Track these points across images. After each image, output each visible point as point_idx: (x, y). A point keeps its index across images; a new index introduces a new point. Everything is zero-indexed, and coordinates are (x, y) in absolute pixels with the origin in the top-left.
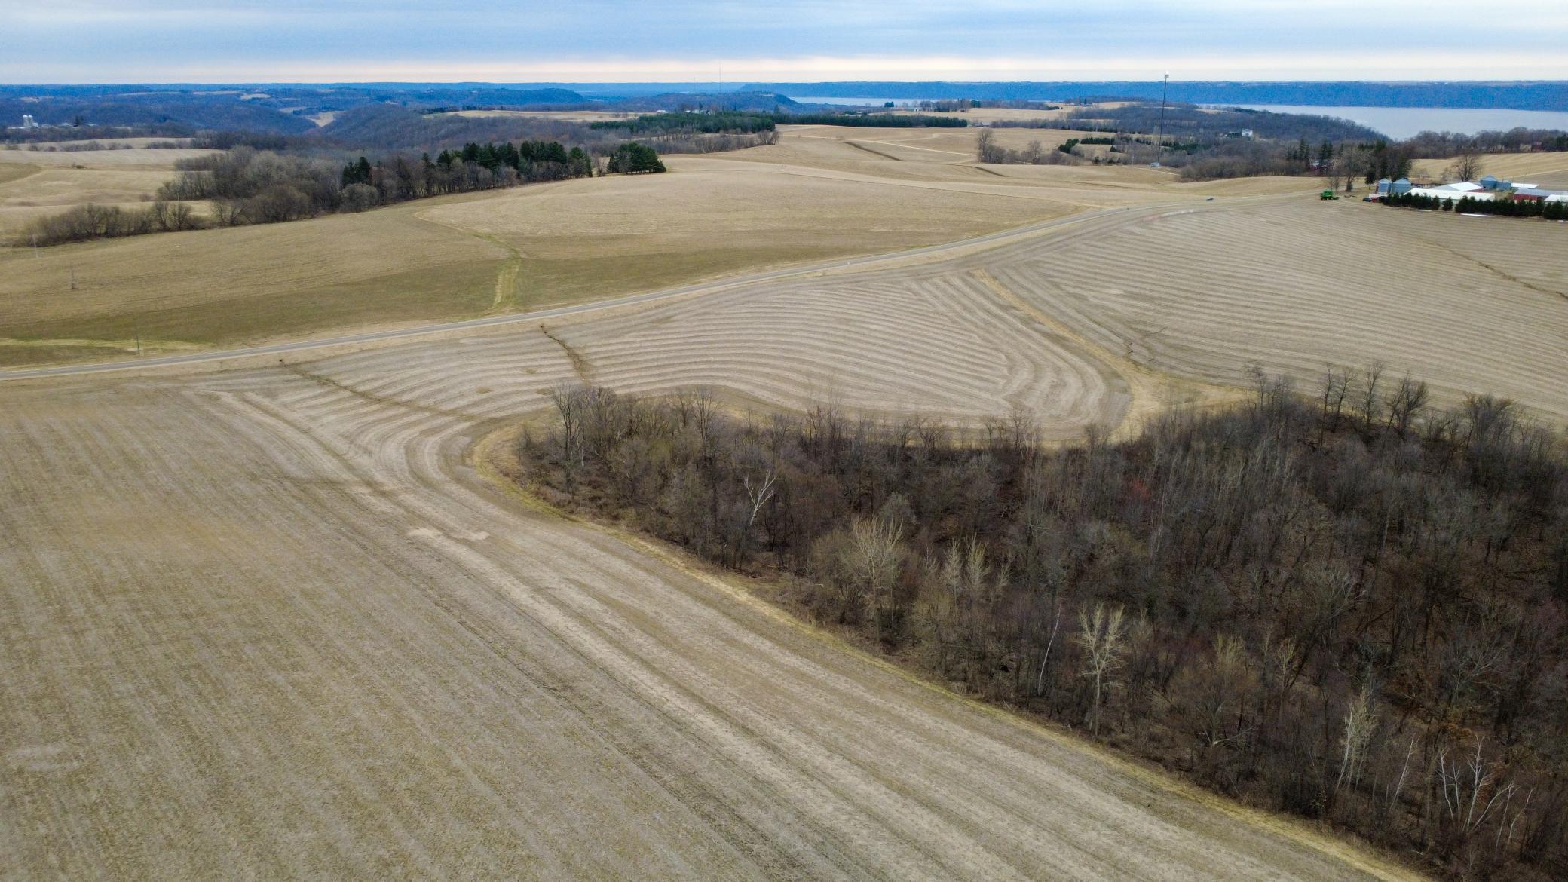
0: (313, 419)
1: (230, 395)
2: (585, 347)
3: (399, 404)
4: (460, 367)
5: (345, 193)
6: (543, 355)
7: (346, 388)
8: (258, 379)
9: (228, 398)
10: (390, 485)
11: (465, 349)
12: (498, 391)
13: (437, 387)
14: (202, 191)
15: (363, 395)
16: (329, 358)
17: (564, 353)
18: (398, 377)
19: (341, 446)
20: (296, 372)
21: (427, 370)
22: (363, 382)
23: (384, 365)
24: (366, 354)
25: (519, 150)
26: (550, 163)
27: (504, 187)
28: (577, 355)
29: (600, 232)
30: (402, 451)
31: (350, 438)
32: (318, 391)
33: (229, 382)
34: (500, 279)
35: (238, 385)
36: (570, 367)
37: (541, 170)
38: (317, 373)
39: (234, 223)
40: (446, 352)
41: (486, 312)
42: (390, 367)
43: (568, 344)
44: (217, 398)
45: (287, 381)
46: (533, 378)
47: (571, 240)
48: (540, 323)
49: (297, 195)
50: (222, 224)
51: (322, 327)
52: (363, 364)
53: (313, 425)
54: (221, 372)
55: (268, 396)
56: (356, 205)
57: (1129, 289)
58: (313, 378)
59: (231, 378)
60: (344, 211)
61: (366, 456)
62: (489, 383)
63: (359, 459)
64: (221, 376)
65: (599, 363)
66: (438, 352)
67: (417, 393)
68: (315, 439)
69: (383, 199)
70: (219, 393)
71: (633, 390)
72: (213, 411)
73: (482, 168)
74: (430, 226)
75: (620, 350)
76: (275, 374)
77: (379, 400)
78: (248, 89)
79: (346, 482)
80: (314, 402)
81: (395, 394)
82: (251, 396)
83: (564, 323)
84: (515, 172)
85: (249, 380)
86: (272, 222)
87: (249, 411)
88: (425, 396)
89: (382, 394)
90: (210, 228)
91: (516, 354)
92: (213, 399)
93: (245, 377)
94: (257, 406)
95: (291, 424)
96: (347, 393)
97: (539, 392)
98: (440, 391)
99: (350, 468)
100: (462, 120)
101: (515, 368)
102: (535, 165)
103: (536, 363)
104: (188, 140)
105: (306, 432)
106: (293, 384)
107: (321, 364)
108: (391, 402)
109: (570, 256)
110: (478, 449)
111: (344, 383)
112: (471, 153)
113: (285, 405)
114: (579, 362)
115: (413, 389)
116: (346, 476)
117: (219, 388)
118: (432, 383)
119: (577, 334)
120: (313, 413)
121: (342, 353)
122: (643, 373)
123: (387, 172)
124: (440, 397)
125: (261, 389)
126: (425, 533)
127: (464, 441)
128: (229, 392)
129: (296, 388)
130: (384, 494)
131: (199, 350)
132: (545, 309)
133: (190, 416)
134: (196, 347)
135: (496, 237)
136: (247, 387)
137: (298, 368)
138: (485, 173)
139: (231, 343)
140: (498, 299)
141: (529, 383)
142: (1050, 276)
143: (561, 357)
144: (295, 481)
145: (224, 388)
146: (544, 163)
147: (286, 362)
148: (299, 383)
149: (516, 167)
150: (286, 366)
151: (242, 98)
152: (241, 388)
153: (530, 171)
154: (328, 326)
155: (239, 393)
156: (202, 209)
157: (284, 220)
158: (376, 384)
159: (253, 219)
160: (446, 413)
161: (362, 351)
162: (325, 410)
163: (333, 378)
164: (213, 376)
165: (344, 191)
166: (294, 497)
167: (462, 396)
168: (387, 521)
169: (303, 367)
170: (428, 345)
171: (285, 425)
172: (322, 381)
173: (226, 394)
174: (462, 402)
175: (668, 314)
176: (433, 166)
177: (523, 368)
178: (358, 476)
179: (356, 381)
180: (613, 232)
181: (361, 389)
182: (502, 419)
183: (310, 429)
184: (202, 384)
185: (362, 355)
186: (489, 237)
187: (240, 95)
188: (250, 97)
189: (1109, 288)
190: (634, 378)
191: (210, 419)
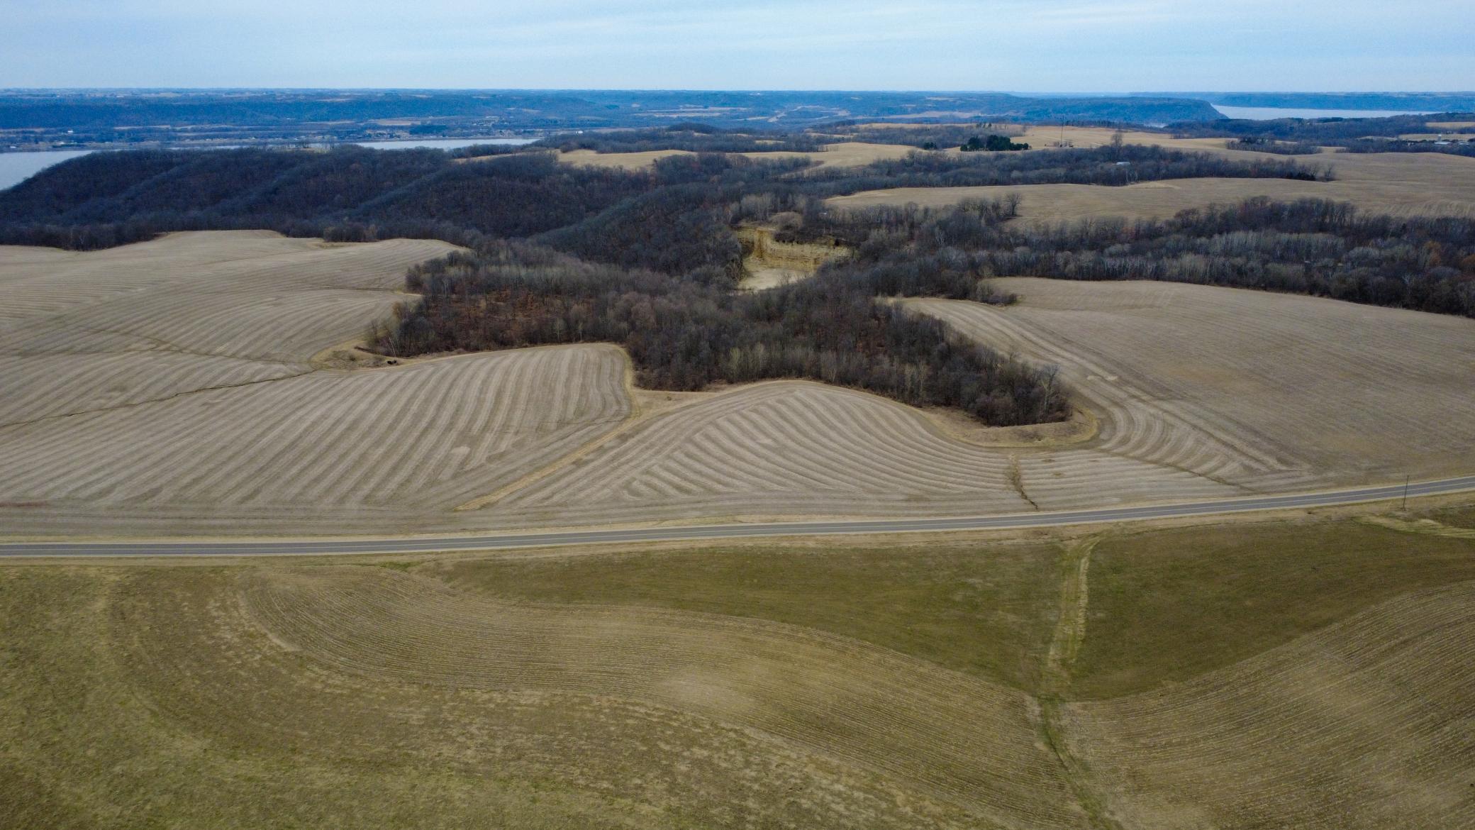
2: (1005, 489)
6: (1045, 487)
10: (1133, 401)
11: (1114, 492)
17: (1025, 488)
28: (1014, 484)
40: (1130, 490)
43: (1018, 494)
46: (1055, 469)
66: (1136, 490)
101: (1070, 477)
110: (1095, 431)
114: (1015, 480)
126: (1111, 378)
127: (1103, 436)
130: (1134, 397)
143: (1029, 484)
168: (1127, 383)
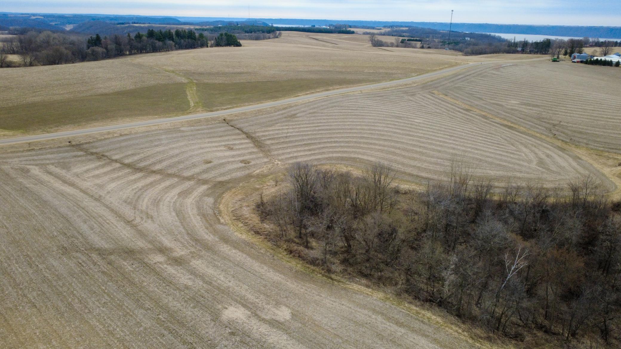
0: (101, 186)
1: (37, 168)
2: (255, 132)
3: (154, 172)
4: (186, 145)
5: (89, 51)
6: (233, 137)
7: (116, 161)
8: (55, 155)
9: (35, 171)
10: (178, 251)
12: (215, 162)
13: (176, 159)
14: (13, 50)
15: (128, 166)
16: (101, 140)
17: (244, 136)
18: (149, 153)
19: (128, 212)
20: (82, 150)
21: (166, 148)
22: (127, 156)
23: (137, 144)
24: (125, 138)
25: (174, 33)
26: (190, 40)
27: (169, 51)
28: (253, 137)
29: (231, 70)
30: (174, 214)
31: (132, 203)
32: (98, 163)
33: (35, 158)
34: (188, 93)
35: (42, 160)
36: (251, 145)
37: (185, 43)
38: (94, 151)
39: (31, 65)
40: (174, 136)
41: (188, 111)
42: (142, 146)
43: (245, 130)
44: (28, 171)
45: (75, 156)
46: (234, 153)
47: (218, 74)
48: (223, 118)
49: (65, 51)
50: (25, 65)
51: (93, 120)
52: (123, 144)
53: (102, 193)
54: (29, 150)
55: (64, 168)
56: (95, 57)
57: (522, 101)
58: (92, 154)
59: (37, 155)
60: (89, 61)
61: (150, 221)
62: (209, 157)
63: (146, 225)
64: (30, 153)
65: (268, 142)
66: (170, 136)
67: (165, 164)
68: (107, 207)
69: (108, 55)
70: (28, 167)
71: (299, 160)
72: (26, 182)
73: (157, 41)
74: (140, 66)
75: (277, 134)
76: (67, 151)
77: (140, 170)
78: (34, 15)
79: (141, 251)
80: (97, 172)
81: (150, 165)
82: (52, 168)
83: (236, 118)
84: (173, 44)
85: (49, 156)
86: (52, 64)
87: (52, 181)
88: (170, 166)
89: (142, 165)
90: (18, 67)
91: (217, 137)
92: (25, 172)
93: (46, 154)
94: (57, 177)
95: (84, 192)
96: (118, 165)
97: (242, 162)
98: (179, 162)
99: (142, 234)
100: (134, 27)
101: (220, 146)
102: (182, 41)
103: (231, 143)
104: (6, 32)
105: (98, 199)
106: (80, 159)
107: (97, 144)
108: (148, 171)
109: (220, 82)
110: (222, 208)
111: (114, 158)
112: (151, 34)
113: (77, 175)
114: (256, 141)
115: (160, 161)
116: (141, 244)
117: (28, 163)
118: (172, 157)
119: (247, 124)
120: (98, 181)
121: (109, 136)
122: (299, 149)
123: (109, 42)
124: (181, 166)
125: (59, 163)
127: (210, 201)
128: (36, 165)
129: (82, 162)
130: (178, 262)
131: (13, 135)
132: (222, 109)
133: (7, 188)
134: (11, 133)
135: (177, 72)
136: (48, 162)
137: (81, 146)
138: (159, 44)
139: (35, 130)
140: (192, 104)
141: (233, 156)
142: (473, 94)
143: (244, 139)
144: (101, 252)
145: (32, 162)
146: (187, 40)
147: (73, 143)
148: (84, 158)
149: (173, 41)
150: (73, 146)
151: (31, 18)
152: (44, 162)
153: (180, 43)
154: (96, 120)
155: (42, 166)
156: (14, 58)
157: (58, 64)
158: (136, 158)
159: (42, 64)
160: (189, 179)
161: (121, 135)
162: (106, 178)
163: (106, 154)
164: (24, 154)
165: (89, 50)
166: (103, 273)
167: (194, 165)
169: (85, 146)
170: (161, 132)
171: (82, 194)
172: (100, 156)
173: (34, 167)
174: (197, 170)
175: (293, 113)
176: (133, 40)
177: (225, 146)
178: (150, 242)
179: (122, 155)
180: (239, 70)
181: (127, 161)
182: (228, 182)
183: (100, 196)
184: (16, 159)
185: (122, 138)
186: (173, 72)
187: (30, 17)
188: (35, 18)
189: (510, 100)
190: (295, 152)
191: (23, 191)
